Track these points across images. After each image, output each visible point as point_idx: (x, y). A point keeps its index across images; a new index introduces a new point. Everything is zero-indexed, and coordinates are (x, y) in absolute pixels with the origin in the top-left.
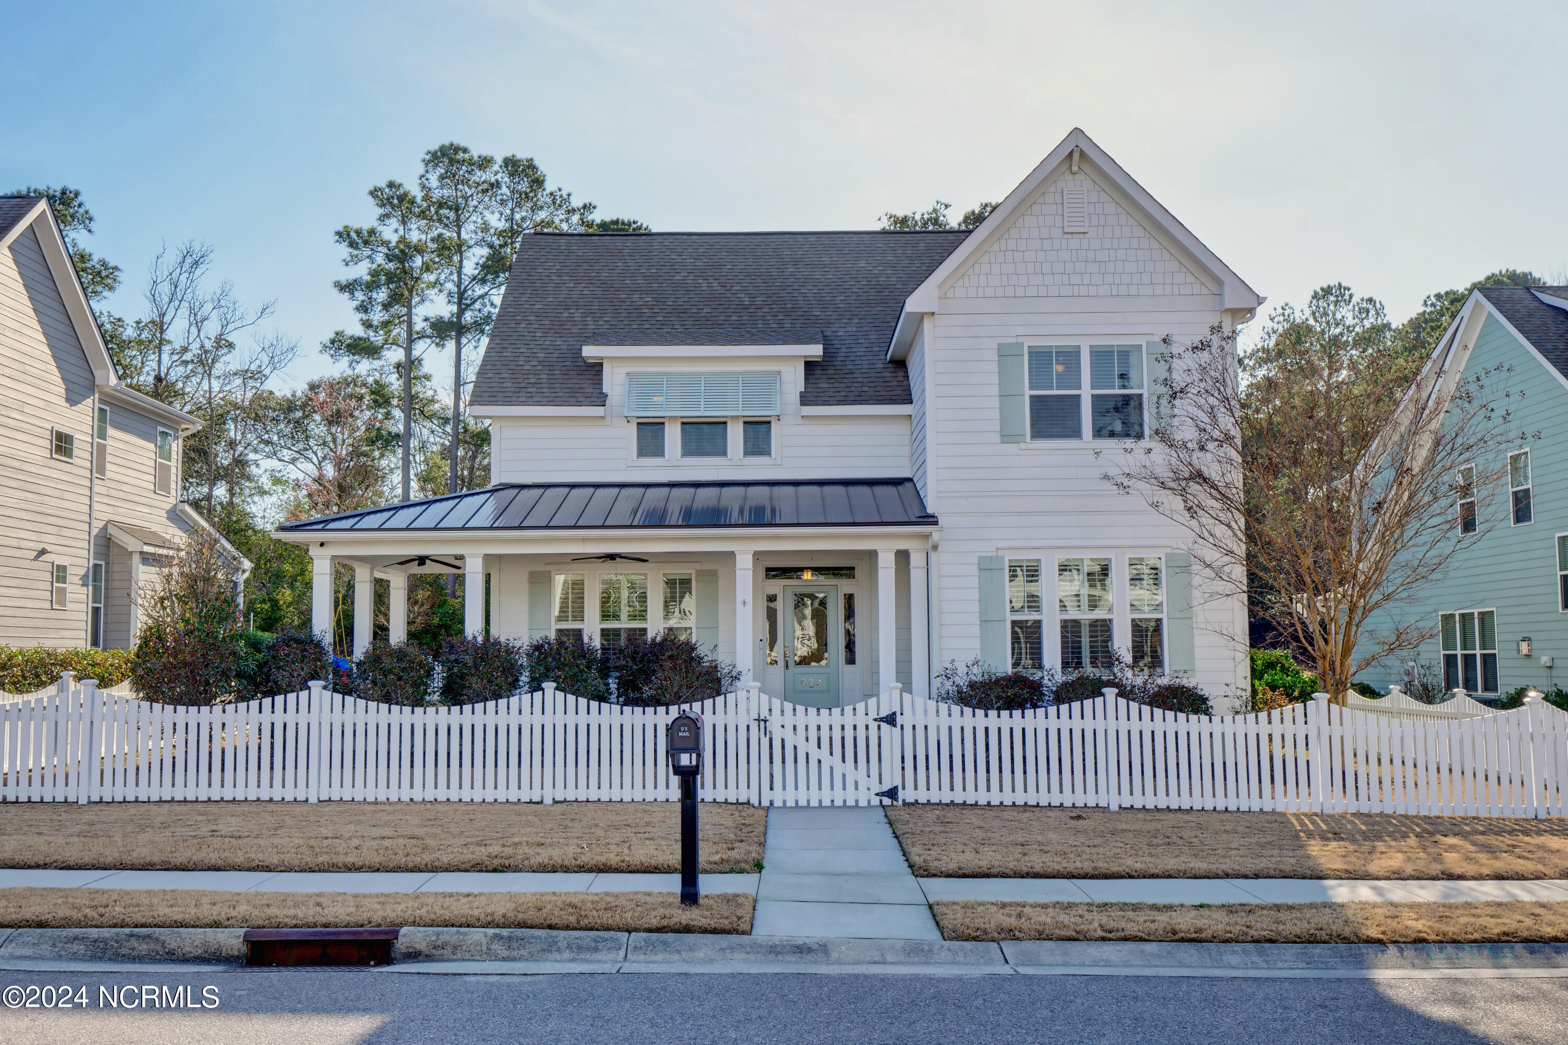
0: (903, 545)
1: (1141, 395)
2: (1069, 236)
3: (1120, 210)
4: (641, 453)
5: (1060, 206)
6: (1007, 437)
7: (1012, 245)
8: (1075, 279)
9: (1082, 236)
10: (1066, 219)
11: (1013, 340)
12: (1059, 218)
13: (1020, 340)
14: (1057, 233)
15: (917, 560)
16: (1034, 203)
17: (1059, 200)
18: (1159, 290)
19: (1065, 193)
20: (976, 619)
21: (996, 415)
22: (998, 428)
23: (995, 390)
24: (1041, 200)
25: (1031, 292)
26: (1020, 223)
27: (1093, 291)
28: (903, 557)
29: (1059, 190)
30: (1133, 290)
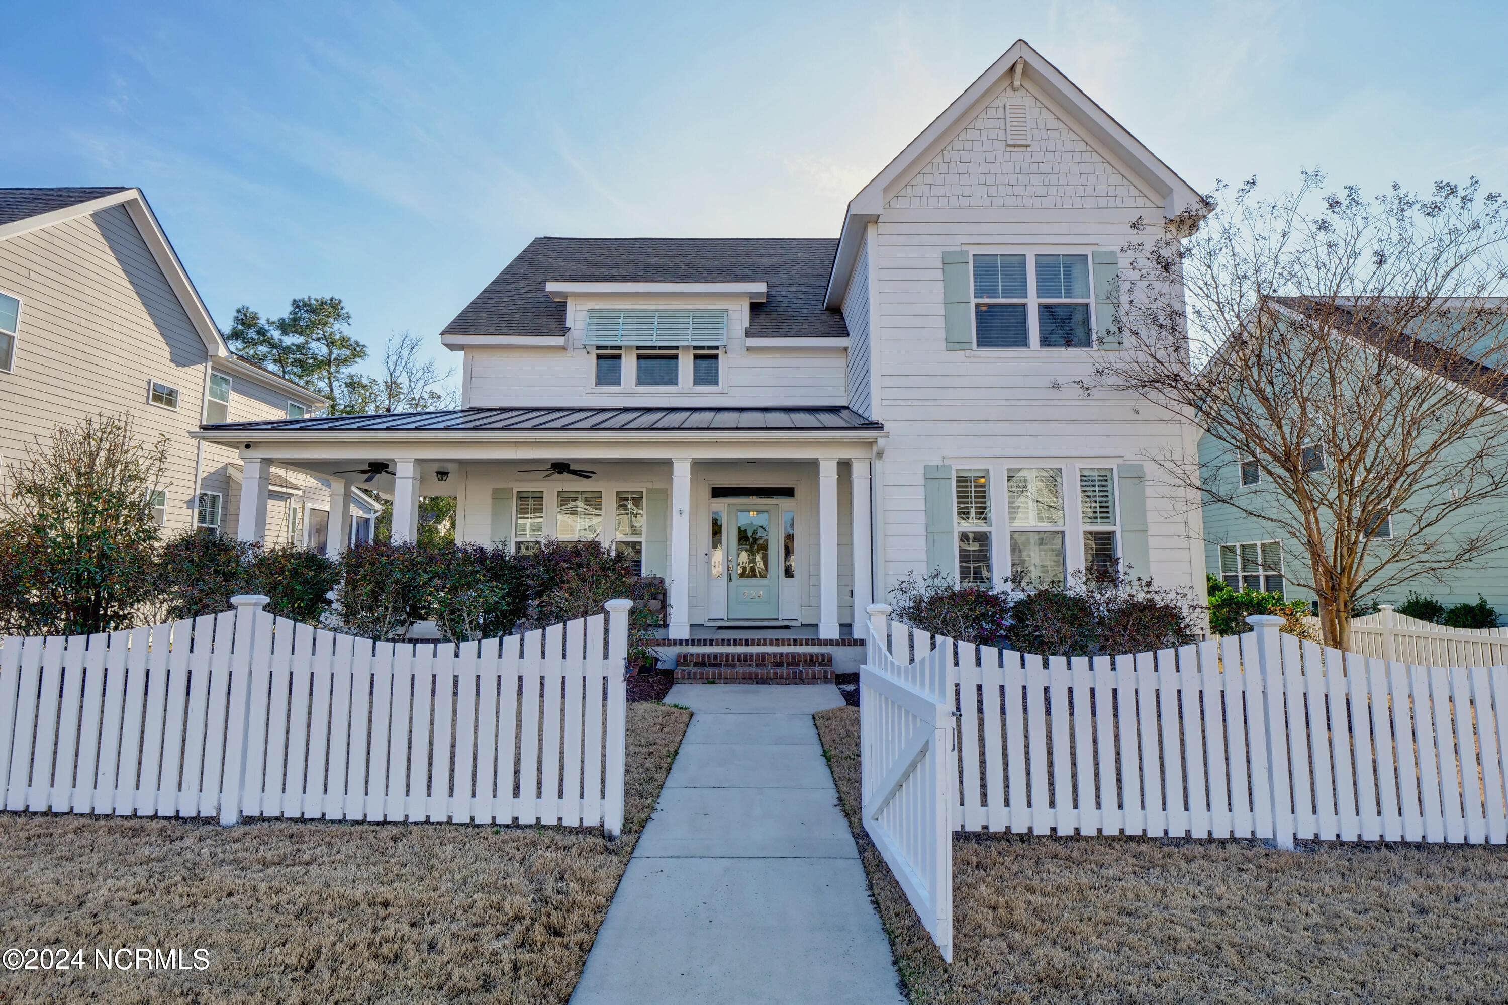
0: (845, 453)
1: (1087, 305)
2: (1012, 149)
3: (1061, 125)
4: (600, 381)
5: (1002, 121)
6: (952, 345)
7: (955, 157)
8: (1019, 190)
9: (1024, 149)
10: (1009, 133)
11: (958, 249)
12: (1002, 132)
13: (965, 248)
14: (1001, 145)
15: (859, 470)
16: (977, 117)
17: (1001, 115)
18: (1102, 202)
19: (1007, 107)
20: (922, 530)
21: (941, 322)
22: (944, 336)
23: (940, 298)
24: (983, 115)
25: (975, 202)
26: (963, 136)
27: (1037, 202)
28: (845, 467)
29: (1001, 105)
30: (1077, 202)
